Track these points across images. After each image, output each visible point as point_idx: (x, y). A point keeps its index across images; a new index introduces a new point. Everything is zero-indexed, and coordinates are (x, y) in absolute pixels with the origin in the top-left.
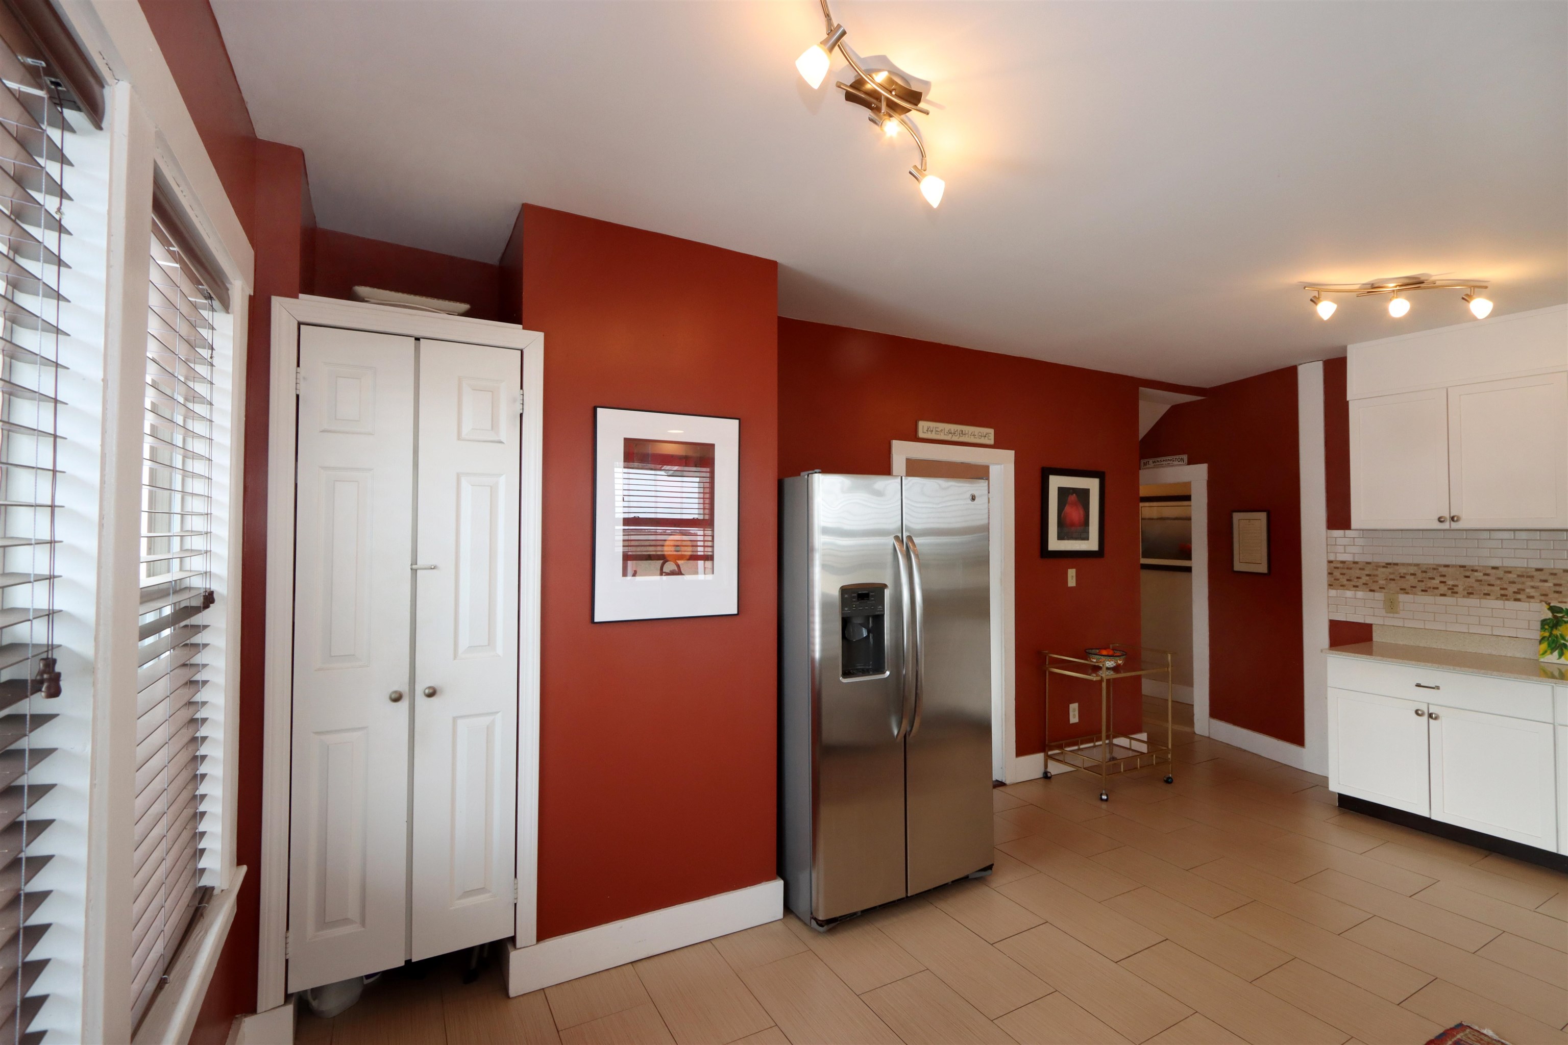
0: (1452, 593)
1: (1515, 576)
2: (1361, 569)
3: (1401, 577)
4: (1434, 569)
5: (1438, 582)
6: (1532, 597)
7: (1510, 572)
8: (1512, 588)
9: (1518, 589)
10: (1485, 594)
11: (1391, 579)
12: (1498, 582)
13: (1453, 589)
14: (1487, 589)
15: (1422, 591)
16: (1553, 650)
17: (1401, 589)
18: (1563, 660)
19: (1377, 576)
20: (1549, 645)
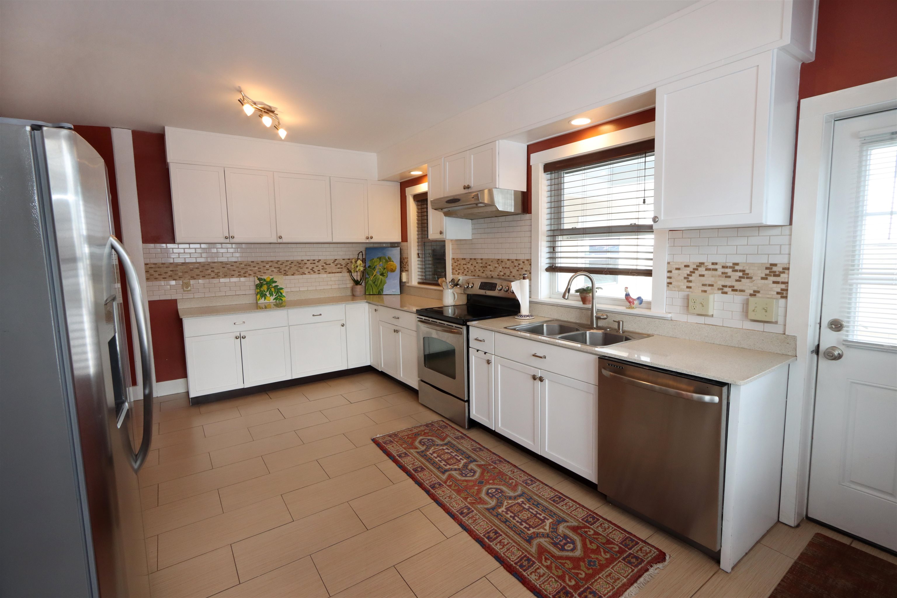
0: (217, 276)
1: (244, 265)
2: (167, 267)
3: (191, 270)
4: (208, 264)
5: (210, 271)
6: (250, 275)
7: (242, 264)
8: (243, 271)
9: (245, 272)
10: (232, 275)
11: (185, 272)
12: (237, 269)
13: (218, 274)
14: (233, 273)
15: (203, 277)
16: (262, 297)
17: (191, 277)
18: (266, 301)
19: (177, 271)
20: (260, 296)
